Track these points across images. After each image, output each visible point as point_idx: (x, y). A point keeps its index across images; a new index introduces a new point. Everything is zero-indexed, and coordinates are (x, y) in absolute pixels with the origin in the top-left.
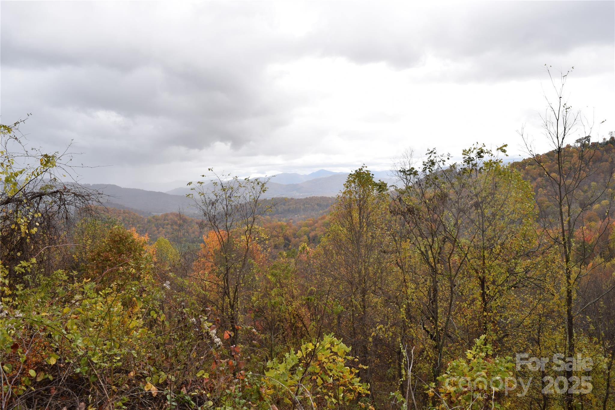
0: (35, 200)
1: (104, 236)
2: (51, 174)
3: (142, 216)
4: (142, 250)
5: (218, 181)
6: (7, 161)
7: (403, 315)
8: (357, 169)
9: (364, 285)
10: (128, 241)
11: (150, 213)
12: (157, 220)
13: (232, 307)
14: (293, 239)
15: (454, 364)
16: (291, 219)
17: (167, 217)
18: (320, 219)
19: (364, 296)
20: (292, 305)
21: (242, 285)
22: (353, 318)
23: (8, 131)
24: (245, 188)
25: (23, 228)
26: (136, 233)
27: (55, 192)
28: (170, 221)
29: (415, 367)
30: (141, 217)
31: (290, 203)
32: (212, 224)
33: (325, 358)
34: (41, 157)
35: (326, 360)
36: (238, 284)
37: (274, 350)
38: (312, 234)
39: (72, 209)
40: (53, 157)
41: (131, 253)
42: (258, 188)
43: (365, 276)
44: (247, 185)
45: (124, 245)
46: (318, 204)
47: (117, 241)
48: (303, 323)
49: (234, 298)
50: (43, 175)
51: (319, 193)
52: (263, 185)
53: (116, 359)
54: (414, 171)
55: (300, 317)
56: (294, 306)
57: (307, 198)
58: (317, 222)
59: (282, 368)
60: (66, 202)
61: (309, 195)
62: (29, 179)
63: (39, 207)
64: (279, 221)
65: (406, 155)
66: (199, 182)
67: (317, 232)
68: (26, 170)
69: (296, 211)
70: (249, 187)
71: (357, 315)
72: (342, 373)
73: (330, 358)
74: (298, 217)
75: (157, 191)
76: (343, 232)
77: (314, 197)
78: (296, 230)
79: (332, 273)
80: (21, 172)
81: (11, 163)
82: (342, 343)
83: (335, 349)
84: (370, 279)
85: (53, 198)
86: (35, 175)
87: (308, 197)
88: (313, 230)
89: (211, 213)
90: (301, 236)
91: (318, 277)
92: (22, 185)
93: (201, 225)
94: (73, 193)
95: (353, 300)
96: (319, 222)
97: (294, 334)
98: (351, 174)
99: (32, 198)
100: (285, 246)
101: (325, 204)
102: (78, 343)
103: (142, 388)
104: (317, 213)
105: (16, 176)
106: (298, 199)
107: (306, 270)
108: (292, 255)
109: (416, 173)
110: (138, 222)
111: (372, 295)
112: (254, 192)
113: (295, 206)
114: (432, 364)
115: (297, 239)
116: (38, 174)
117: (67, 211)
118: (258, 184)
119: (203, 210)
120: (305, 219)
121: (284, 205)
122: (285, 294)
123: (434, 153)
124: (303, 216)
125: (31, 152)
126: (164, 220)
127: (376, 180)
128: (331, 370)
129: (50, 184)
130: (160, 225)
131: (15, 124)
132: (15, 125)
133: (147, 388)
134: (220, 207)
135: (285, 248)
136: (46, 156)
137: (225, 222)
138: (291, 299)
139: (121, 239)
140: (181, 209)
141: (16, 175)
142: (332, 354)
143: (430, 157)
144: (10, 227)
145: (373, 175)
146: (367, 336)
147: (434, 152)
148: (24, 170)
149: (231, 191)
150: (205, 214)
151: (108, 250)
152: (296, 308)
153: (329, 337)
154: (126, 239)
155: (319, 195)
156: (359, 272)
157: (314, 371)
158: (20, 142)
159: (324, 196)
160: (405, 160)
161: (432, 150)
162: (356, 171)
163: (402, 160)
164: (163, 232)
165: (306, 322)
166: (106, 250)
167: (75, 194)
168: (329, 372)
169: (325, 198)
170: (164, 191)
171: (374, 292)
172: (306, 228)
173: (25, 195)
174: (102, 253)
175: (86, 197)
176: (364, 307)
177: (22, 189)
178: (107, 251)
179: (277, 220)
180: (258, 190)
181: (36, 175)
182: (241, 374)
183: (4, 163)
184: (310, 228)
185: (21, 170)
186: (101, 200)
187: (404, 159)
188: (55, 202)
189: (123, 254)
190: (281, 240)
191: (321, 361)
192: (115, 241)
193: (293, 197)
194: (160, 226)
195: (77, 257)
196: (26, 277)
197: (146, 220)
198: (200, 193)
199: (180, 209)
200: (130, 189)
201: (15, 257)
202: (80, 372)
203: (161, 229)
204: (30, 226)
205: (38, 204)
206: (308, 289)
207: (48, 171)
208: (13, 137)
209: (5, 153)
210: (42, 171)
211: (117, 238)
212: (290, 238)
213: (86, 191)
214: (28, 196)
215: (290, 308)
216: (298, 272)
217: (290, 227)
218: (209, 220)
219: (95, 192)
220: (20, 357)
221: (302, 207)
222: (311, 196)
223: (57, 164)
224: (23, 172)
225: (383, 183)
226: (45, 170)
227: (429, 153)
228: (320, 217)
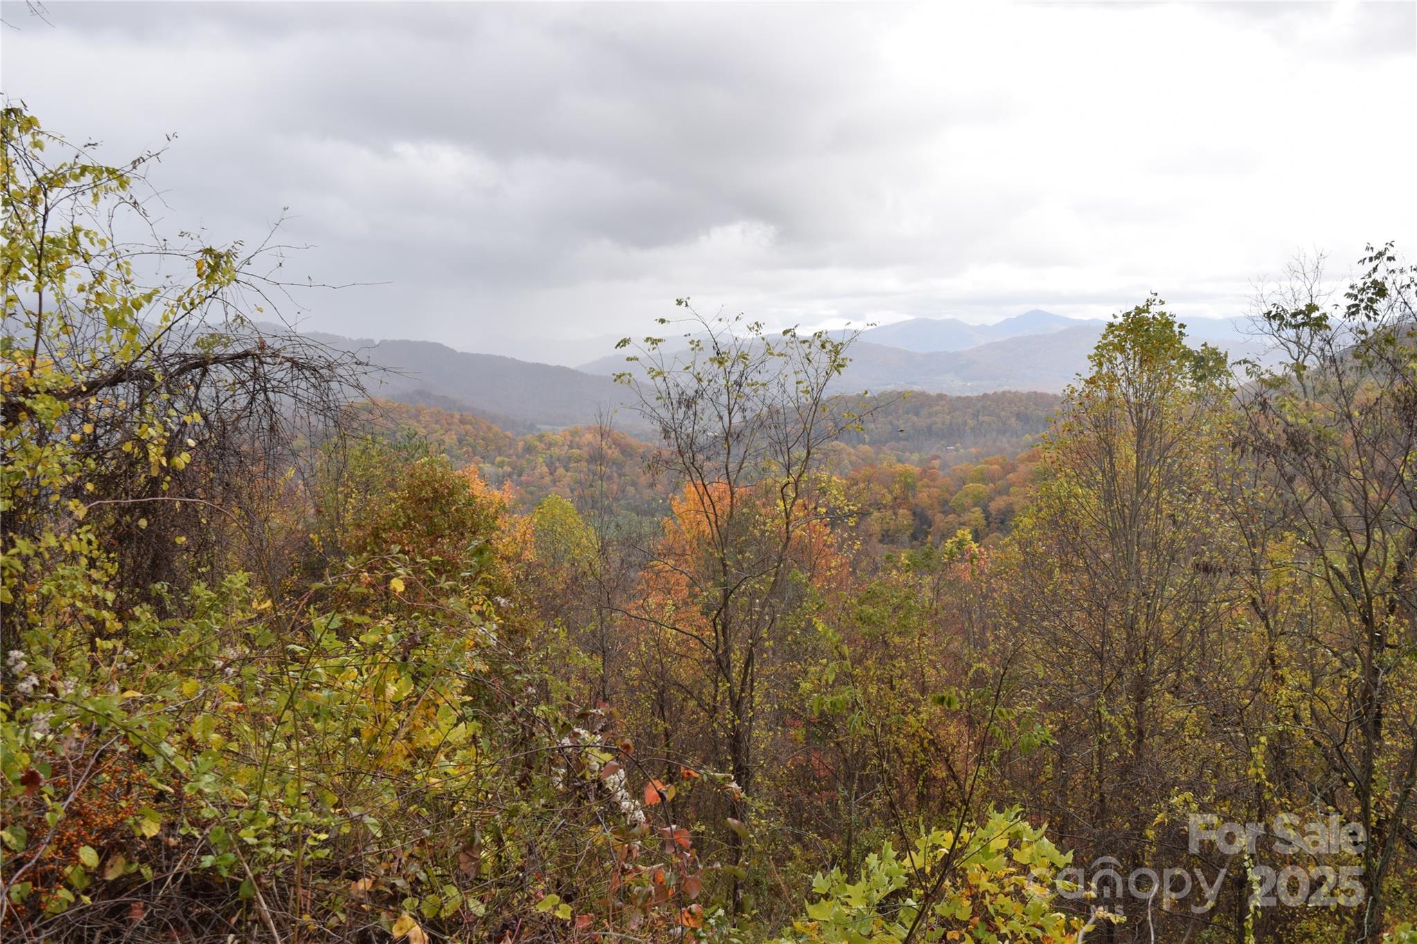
0: (189, 377)
1: (392, 485)
2: (226, 304)
3: (509, 433)
4: (493, 529)
5: (705, 337)
6: (114, 265)
7: (1256, 766)
8: (1131, 308)
9: (1141, 666)
10: (455, 502)
11: (532, 427)
12: (550, 445)
13: (737, 705)
14: (939, 517)
15: (1403, 935)
16: (936, 457)
17: (577, 439)
18: (1022, 461)
19: (1140, 699)
20: (919, 713)
21: (767, 644)
22: (1100, 764)
23: (121, 185)
24: (783, 359)
25: (155, 454)
26: (478, 481)
27: (239, 356)
28: (586, 449)
29: (1292, 929)
30: (506, 437)
31: (935, 408)
32: (687, 461)
33: (990, 881)
34: (199, 256)
35: (994, 888)
36: (757, 640)
37: (856, 840)
38: (999, 503)
39: (285, 404)
40: (228, 254)
41: (462, 534)
42: (823, 360)
43: (1147, 638)
44: (789, 351)
45: (443, 513)
46: (1018, 416)
47: (427, 500)
48: (950, 769)
49: (744, 682)
50: (205, 305)
51: (1023, 384)
52: (836, 351)
53: (315, 839)
54: (1315, 315)
55: (938, 750)
56: (924, 716)
57: (985, 396)
58: (1013, 469)
59: (857, 897)
60: (268, 386)
61: (991, 387)
62: (171, 317)
63: (200, 395)
64: (899, 461)
65: (1300, 269)
66: (648, 339)
67: (1013, 499)
68: (162, 291)
69: (952, 433)
70: (796, 356)
71: (1116, 754)
72: (1042, 928)
73: (1006, 880)
74: (957, 450)
75: (552, 362)
76: (1088, 502)
77: (1009, 392)
78: (948, 491)
79: (1045, 623)
80: (149, 298)
81: (124, 271)
82: (1045, 840)
83: (1021, 857)
84: (1161, 645)
85: (238, 372)
86: (185, 308)
87: (991, 392)
88: (1000, 493)
89: (684, 428)
90: (965, 509)
91: (1002, 632)
92: (153, 334)
93: (655, 463)
94: (288, 360)
95: (1103, 710)
96: (1022, 468)
97: (921, 797)
98: (1111, 325)
99: (181, 371)
100: (914, 537)
101: (1042, 414)
102: (201, 785)
103: (386, 929)
104: (1014, 440)
105: (138, 310)
106: (959, 398)
107: (966, 610)
108: (924, 564)
109: (1320, 324)
110: (500, 451)
111: (1168, 696)
112: (811, 371)
113: (948, 418)
114: (1345, 928)
115: (951, 517)
116: (191, 304)
117: (272, 410)
118: (823, 346)
119: (661, 420)
120: (977, 458)
121: (917, 414)
122: (901, 678)
123: (1390, 259)
124: (973, 450)
125: (175, 243)
126: (571, 447)
127: (1192, 342)
128: (1008, 918)
129: (222, 331)
130: (559, 460)
131: (134, 162)
132: (134, 168)
133: (401, 929)
134: (707, 413)
135: (915, 543)
136: (209, 251)
137: (723, 458)
138: (918, 695)
139: (437, 497)
140: (604, 418)
141: (137, 306)
142: (1013, 869)
143: (1375, 269)
144: (120, 449)
145: (1181, 326)
146: (1141, 823)
147: (1388, 254)
148: (156, 291)
149: (741, 367)
150: (666, 432)
151: (401, 525)
152: (930, 721)
153: (1006, 818)
154: (451, 494)
155: (1024, 387)
156: (1131, 627)
157: (953, 916)
158: (145, 214)
159: (1040, 390)
160: (1297, 285)
161: (1382, 249)
162: (1128, 314)
163: (1286, 285)
164: (567, 480)
165: (959, 766)
166: (394, 525)
167: (295, 364)
168: (999, 921)
169: (1043, 396)
170: (572, 365)
171: (1176, 690)
172: (981, 487)
173: (158, 358)
174: (384, 530)
175: (324, 372)
176: (1141, 733)
177: (152, 343)
178: (398, 526)
179: (894, 459)
180: (822, 366)
181: (188, 306)
182: (690, 912)
183: (107, 271)
184: (991, 485)
185: (148, 291)
186: (363, 380)
187: (1294, 279)
188: (243, 383)
189: (442, 536)
190: (904, 517)
191: (977, 887)
192: (420, 501)
193: (944, 393)
194: (557, 464)
195: (321, 539)
196: (158, 586)
197: (521, 444)
198: (652, 370)
199: (601, 416)
200: (477, 356)
201: (134, 531)
202: (213, 868)
203: (561, 471)
204: (172, 446)
205: (198, 387)
206: (971, 666)
207: (219, 295)
208: (127, 200)
209: (109, 245)
210: (204, 294)
211: (427, 493)
212: (930, 513)
213: (322, 354)
214: (172, 365)
215: (911, 719)
216: (942, 614)
217: (933, 480)
218: (676, 449)
219: (346, 359)
220: (46, 810)
221: (971, 423)
222: (1000, 390)
223: (239, 277)
224: (155, 298)
225: (1214, 352)
226: (210, 293)
227: (1371, 259)
228: (1023, 454)
